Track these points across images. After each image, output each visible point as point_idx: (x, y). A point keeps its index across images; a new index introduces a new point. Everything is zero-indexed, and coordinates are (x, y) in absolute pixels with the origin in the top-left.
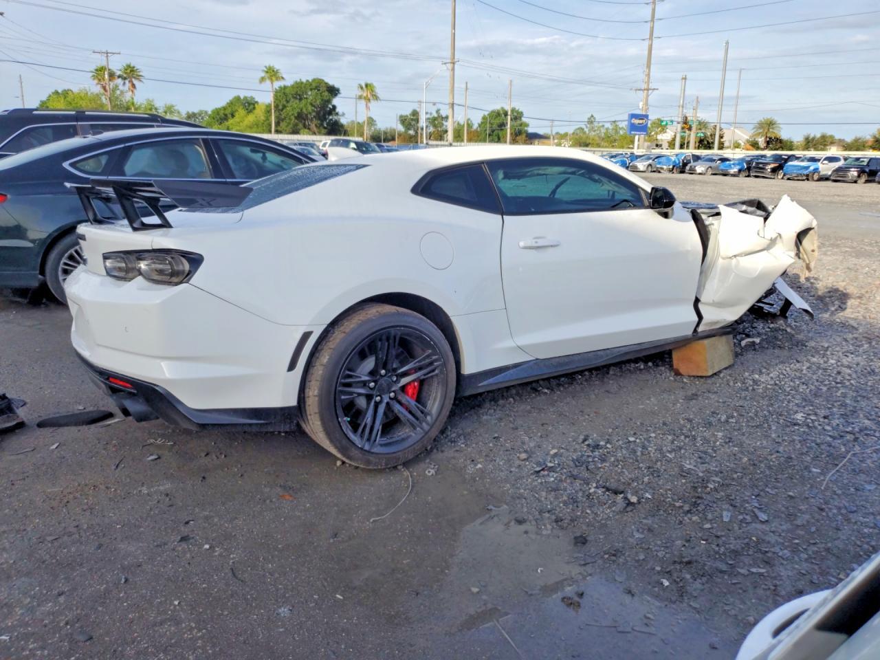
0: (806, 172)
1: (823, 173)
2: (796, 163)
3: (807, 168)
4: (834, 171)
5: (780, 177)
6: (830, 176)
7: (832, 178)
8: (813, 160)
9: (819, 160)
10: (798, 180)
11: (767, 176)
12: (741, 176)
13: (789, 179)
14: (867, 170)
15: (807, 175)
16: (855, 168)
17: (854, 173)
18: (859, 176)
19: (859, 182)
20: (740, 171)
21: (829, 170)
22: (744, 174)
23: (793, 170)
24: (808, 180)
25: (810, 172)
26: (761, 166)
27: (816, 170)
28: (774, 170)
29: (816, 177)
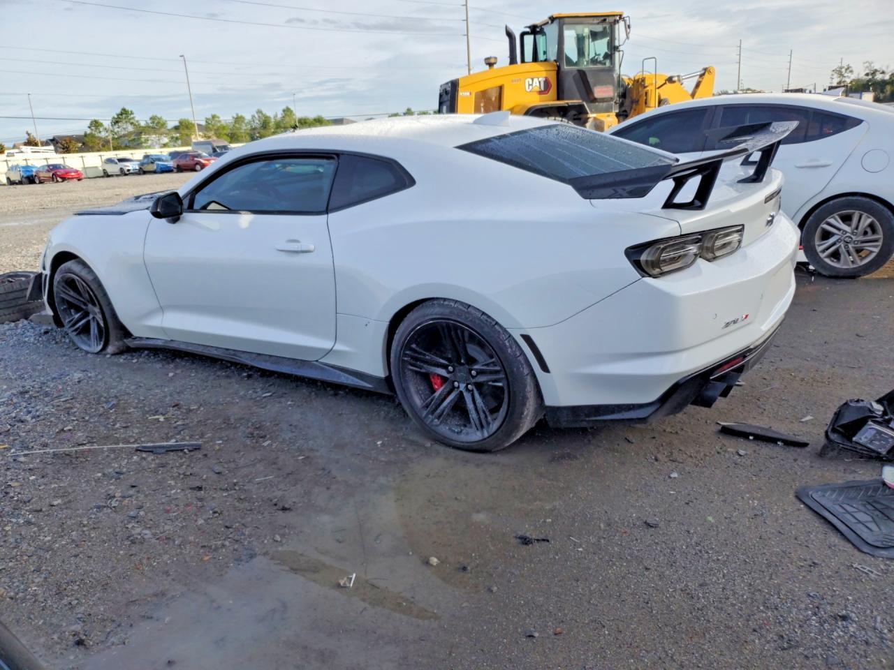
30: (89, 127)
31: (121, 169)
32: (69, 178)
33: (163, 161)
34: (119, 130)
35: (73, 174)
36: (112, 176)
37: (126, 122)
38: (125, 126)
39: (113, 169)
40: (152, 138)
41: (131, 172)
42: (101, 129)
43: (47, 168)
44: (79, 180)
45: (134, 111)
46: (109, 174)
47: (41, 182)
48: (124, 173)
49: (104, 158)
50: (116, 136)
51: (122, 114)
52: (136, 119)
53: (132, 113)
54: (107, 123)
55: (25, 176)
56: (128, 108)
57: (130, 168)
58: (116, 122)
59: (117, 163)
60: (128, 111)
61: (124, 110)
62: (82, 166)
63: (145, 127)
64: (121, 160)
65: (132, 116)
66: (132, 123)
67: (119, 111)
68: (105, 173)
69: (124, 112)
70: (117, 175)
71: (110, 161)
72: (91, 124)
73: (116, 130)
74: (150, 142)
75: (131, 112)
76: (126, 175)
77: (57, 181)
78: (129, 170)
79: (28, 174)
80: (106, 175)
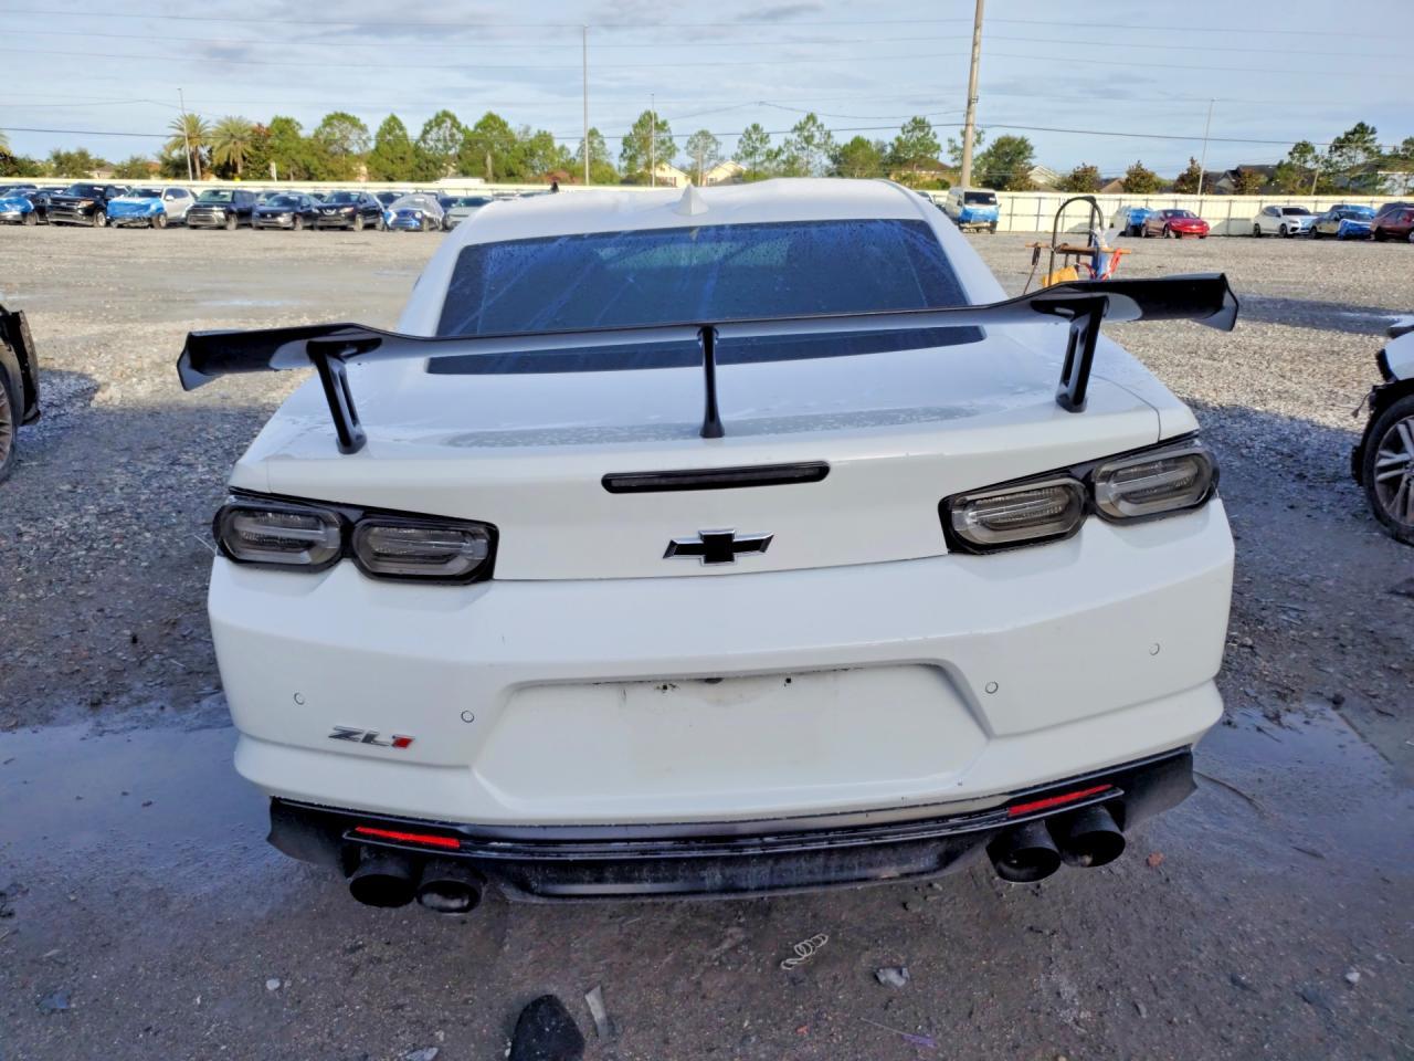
0: (146, 214)
1: (171, 215)
2: (122, 199)
3: (147, 207)
4: (189, 212)
5: (102, 223)
6: (186, 219)
7: (190, 223)
8: (148, 193)
9: (159, 195)
10: (137, 227)
11: (77, 222)
12: (28, 223)
13: (120, 226)
14: (235, 209)
15: (150, 220)
16: (218, 206)
17: (218, 214)
18: (227, 219)
19: (229, 227)
20: (24, 214)
21: (181, 208)
22: (32, 219)
23: (126, 211)
24: (152, 226)
25: (152, 214)
26: (63, 204)
27: (160, 211)
28: (89, 212)
29: (163, 222)
30: (1290, 154)
31: (1283, 226)
32: (1186, 233)
33: (1360, 217)
34: (1340, 159)
35: (1194, 227)
36: (1268, 236)
37: (1357, 147)
38: (1352, 154)
39: (1270, 225)
40: (1396, 177)
41: (1298, 231)
42: (1309, 157)
43: (1162, 215)
44: (1201, 237)
45: (1378, 129)
46: (1263, 232)
47: (1147, 236)
48: (1285, 233)
49: (1265, 205)
50: (1330, 170)
51: (1355, 132)
52: (1377, 143)
53: (1373, 132)
54: (1322, 149)
55: (1132, 223)
56: (1369, 123)
57: (1300, 225)
58: (1339, 145)
59: (1279, 216)
60: (1368, 128)
61: (1361, 125)
62: (1225, 216)
63: (1389, 157)
64: (1288, 211)
65: (1372, 137)
66: (1366, 149)
67: (1351, 127)
68: (1256, 230)
69: (1361, 129)
70: (1276, 236)
71: (1272, 211)
72: (1295, 149)
73: (1335, 158)
74: (1388, 184)
75: (1373, 128)
76: (1287, 236)
77: (1168, 236)
78: (1294, 229)
79: (1138, 221)
80: (1258, 233)
